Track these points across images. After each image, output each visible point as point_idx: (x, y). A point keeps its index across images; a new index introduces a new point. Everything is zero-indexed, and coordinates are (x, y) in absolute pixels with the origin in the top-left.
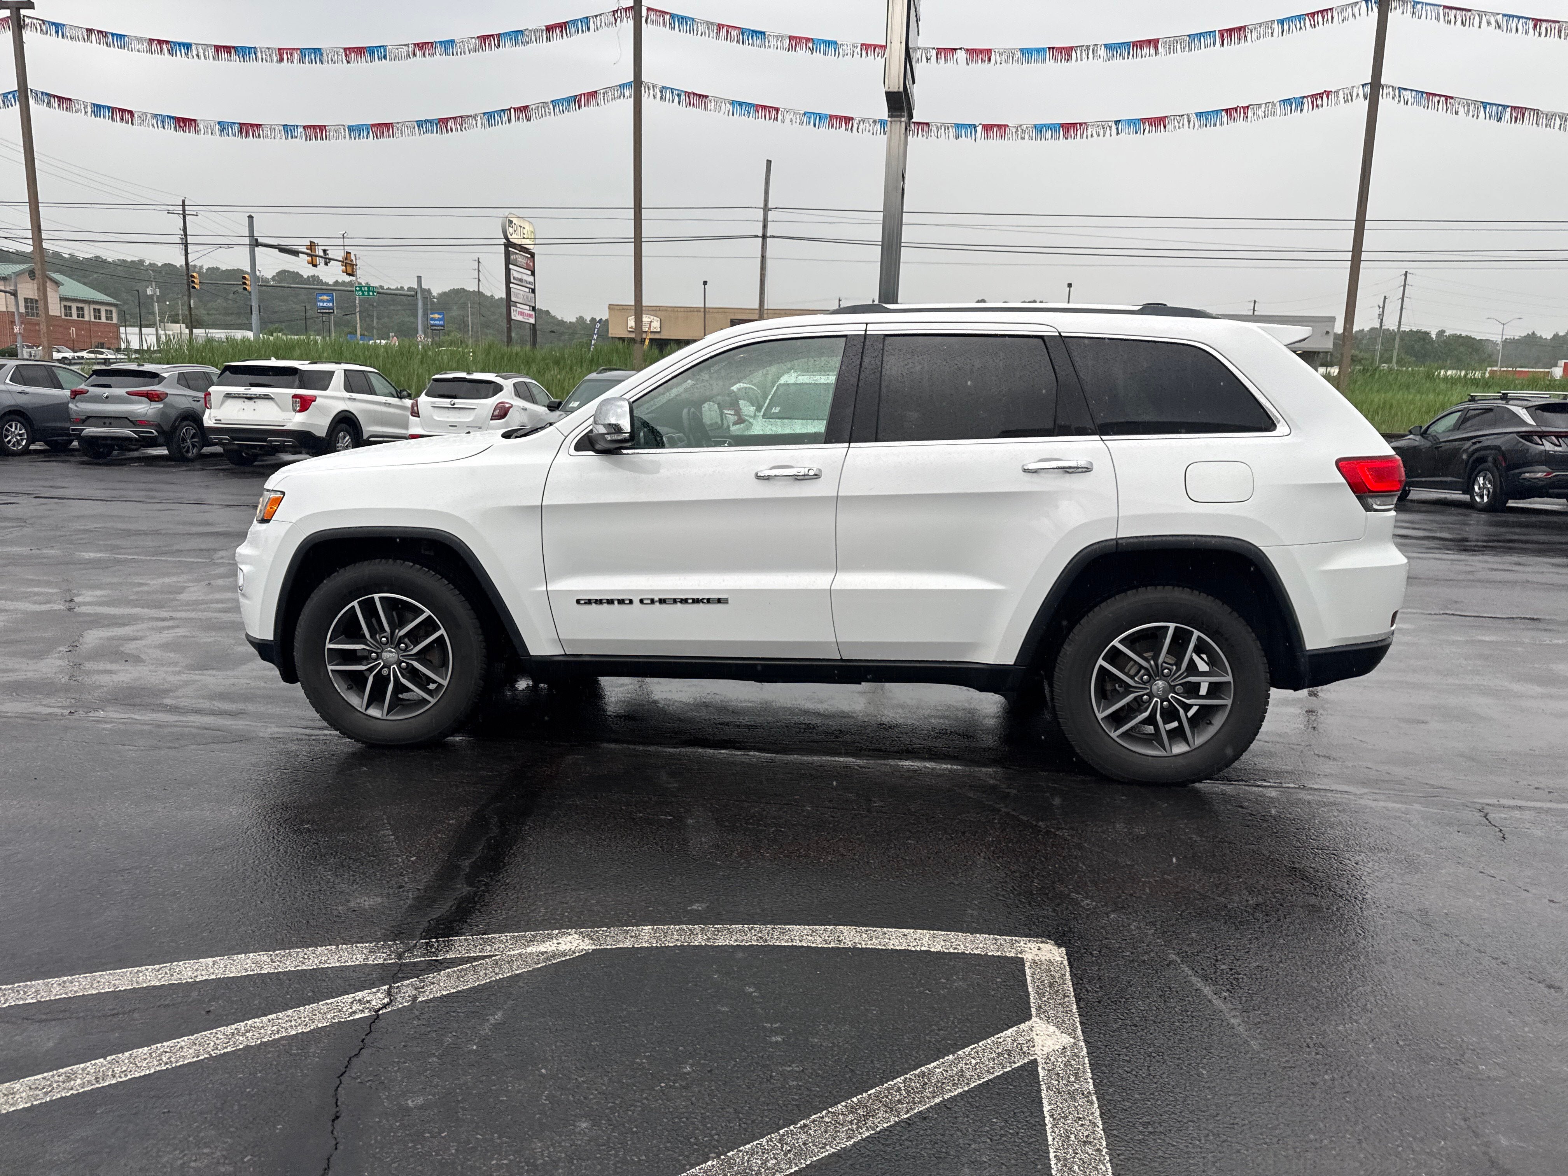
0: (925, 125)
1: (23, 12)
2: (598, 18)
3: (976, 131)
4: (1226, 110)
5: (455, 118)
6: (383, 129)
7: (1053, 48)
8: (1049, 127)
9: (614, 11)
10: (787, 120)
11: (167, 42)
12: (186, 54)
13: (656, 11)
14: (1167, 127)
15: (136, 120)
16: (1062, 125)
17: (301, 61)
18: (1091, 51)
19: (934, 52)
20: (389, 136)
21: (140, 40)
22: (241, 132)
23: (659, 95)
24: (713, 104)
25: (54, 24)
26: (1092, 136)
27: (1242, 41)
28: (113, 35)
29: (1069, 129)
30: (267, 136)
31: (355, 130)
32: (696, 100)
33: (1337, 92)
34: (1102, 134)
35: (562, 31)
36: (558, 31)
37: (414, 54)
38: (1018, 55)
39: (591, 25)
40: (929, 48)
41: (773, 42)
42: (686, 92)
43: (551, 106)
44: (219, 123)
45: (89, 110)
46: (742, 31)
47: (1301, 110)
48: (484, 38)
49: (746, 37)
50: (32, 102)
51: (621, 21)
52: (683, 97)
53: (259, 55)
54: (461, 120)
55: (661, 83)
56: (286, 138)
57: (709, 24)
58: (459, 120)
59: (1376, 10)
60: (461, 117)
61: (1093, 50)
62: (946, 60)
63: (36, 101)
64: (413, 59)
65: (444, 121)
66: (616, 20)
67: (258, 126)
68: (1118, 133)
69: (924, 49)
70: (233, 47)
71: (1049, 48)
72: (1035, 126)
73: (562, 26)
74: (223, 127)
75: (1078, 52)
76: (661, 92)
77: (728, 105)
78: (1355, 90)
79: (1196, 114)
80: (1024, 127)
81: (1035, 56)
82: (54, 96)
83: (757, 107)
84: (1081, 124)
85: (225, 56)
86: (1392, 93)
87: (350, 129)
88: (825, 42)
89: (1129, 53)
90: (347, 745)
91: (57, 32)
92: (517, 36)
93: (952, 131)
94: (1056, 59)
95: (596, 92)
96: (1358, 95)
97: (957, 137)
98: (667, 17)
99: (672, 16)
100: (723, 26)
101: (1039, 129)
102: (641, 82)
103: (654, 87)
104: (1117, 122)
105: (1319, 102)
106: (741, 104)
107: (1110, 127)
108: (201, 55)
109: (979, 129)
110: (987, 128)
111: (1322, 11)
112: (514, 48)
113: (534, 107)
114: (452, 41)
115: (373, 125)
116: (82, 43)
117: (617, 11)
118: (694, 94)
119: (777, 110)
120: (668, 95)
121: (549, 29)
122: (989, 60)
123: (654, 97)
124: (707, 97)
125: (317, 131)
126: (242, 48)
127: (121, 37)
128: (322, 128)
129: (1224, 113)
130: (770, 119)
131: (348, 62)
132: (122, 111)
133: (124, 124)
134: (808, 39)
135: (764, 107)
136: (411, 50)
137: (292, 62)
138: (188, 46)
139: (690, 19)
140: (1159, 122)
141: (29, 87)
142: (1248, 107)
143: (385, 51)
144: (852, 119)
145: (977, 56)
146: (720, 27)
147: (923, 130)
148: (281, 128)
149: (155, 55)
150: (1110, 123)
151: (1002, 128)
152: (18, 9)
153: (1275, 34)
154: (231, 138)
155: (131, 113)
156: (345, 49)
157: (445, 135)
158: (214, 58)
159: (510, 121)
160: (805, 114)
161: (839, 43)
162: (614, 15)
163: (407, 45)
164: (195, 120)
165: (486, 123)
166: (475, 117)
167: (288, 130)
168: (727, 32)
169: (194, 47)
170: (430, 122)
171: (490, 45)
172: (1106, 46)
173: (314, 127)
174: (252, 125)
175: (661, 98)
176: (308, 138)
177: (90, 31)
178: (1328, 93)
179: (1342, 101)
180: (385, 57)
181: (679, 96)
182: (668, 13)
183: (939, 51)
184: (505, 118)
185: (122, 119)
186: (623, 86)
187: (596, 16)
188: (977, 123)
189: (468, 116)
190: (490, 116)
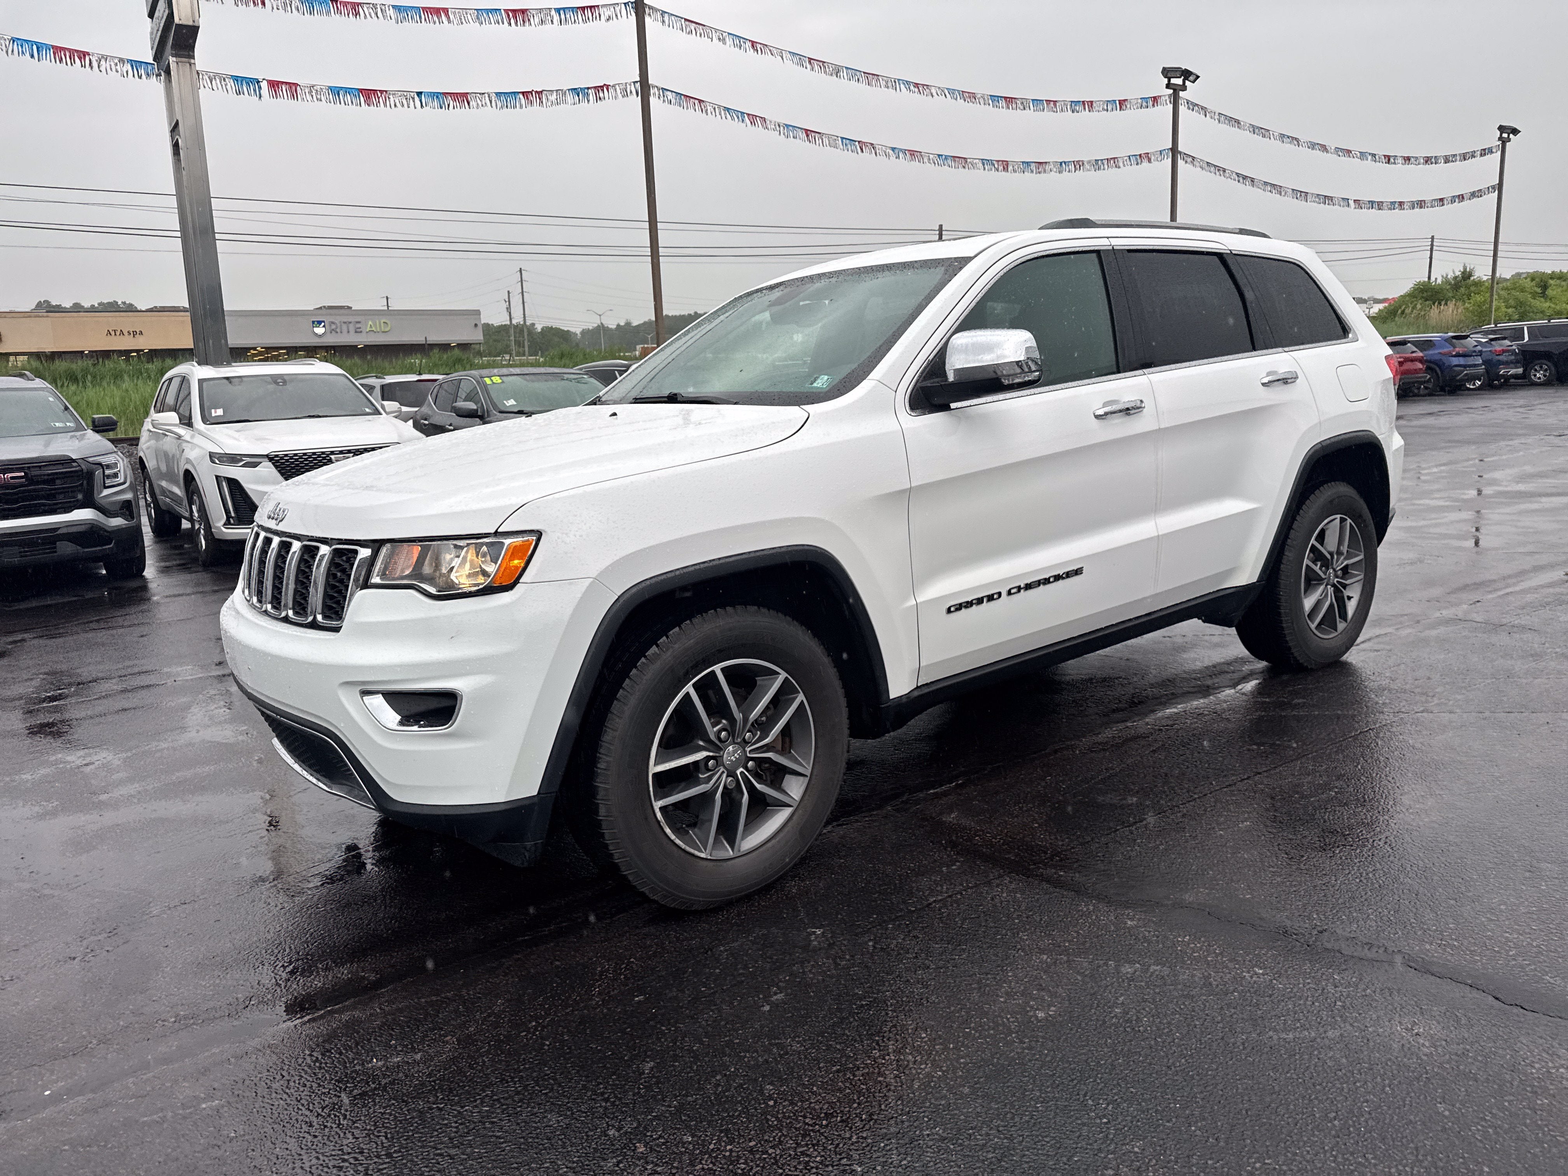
3: (260, 88)
4: (523, 93)
8: (347, 90)
14: (471, 103)
16: (362, 91)
18: (379, 10)
26: (395, 106)
27: (527, 24)
29: (369, 95)
33: (614, 86)
34: (405, 105)
38: (298, 3)
47: (588, 101)
59: (633, 14)
61: (382, 10)
68: (422, 107)
72: (331, 88)
75: (366, 10)
78: (628, 87)
79: (497, 94)
80: (319, 88)
81: (317, 8)
84: (381, 92)
86: (657, 93)
89: (420, 17)
94: (342, 14)
96: (631, 92)
97: (238, 94)
101: (336, 92)
104: (419, 94)
105: (601, 95)
107: (413, 98)
109: (264, 85)
110: (274, 85)
111: (591, 7)
129: (521, 96)
140: (462, 98)
142: (541, 92)
150: (413, 95)
151: (293, 87)
153: (555, 21)
172: (395, 7)
178: (608, 86)
179: (620, 96)
188: (260, 78)
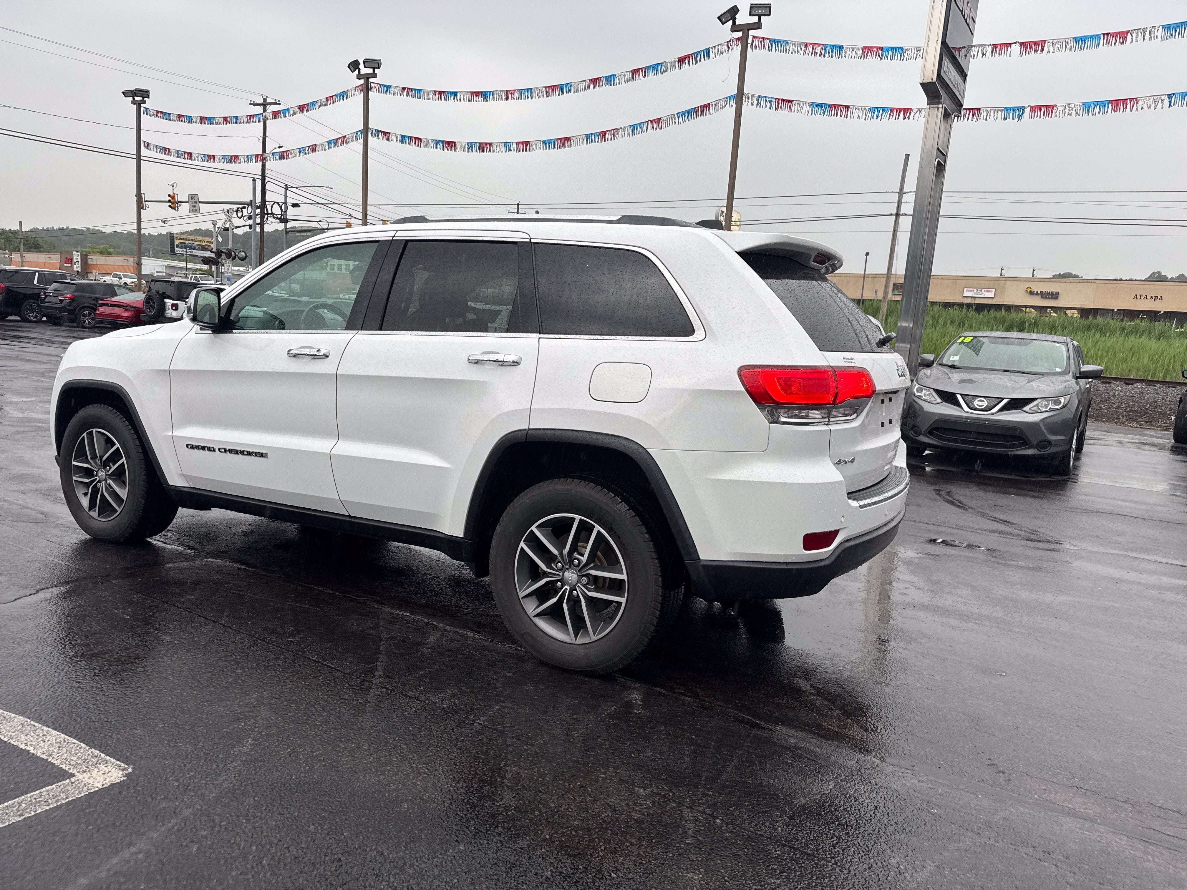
0: (976, 111)
1: (371, 80)
2: (716, 48)
3: (1023, 113)
5: (611, 131)
6: (565, 141)
7: (1108, 34)
8: (1097, 104)
9: (728, 42)
10: (856, 116)
11: (444, 92)
12: (454, 99)
13: (759, 38)
15: (423, 144)
16: (1112, 102)
17: (519, 98)
18: (1148, 33)
19: (989, 49)
20: (568, 146)
21: (429, 92)
22: (479, 148)
23: (756, 102)
24: (796, 107)
25: (385, 86)
26: (1142, 108)
28: (415, 90)
29: (1118, 104)
30: (494, 151)
31: (547, 143)
32: (783, 105)
34: (1153, 106)
35: (689, 61)
36: (687, 62)
37: (589, 87)
38: (1072, 43)
39: (711, 54)
40: (985, 45)
41: (849, 53)
42: (776, 99)
43: (677, 118)
44: (468, 143)
45: (398, 139)
46: (824, 46)
48: (635, 71)
49: (827, 51)
50: (370, 136)
51: (733, 48)
52: (773, 103)
53: (495, 96)
54: (615, 132)
55: (757, 94)
56: (505, 152)
57: (799, 44)
58: (613, 132)
60: (615, 129)
61: (1150, 32)
62: (1000, 53)
63: (372, 135)
64: (588, 91)
65: (604, 133)
66: (729, 48)
67: (490, 144)
68: (1170, 106)
69: (981, 46)
70: (481, 92)
71: (1104, 34)
72: (1084, 105)
73: (689, 57)
74: (470, 145)
75: (1134, 35)
76: (758, 100)
77: (808, 107)
80: (1072, 106)
81: (1088, 42)
82: (381, 132)
83: (830, 107)
84: (1131, 99)
85: (475, 98)
87: (544, 143)
88: (893, 49)
90: (84, 536)
91: (387, 91)
92: (657, 68)
93: (1000, 115)
94: (1108, 43)
95: (709, 104)
97: (1005, 119)
98: (767, 42)
99: (771, 40)
100: (810, 44)
101: (1087, 107)
102: (743, 94)
103: (753, 96)
104: (1170, 96)
106: (818, 105)
107: (1163, 100)
108: (462, 99)
109: (1027, 110)
110: (1035, 109)
112: (655, 76)
113: (664, 119)
114: (614, 76)
115: (558, 139)
116: (399, 96)
117: (730, 41)
118: (782, 100)
119: (847, 107)
120: (763, 102)
121: (681, 60)
122: (1042, 50)
123: (752, 105)
124: (792, 101)
125: (524, 145)
126: (485, 92)
127: (419, 91)
128: (527, 143)
130: (841, 116)
131: (547, 96)
132: (416, 138)
133: (416, 147)
134: (878, 48)
135: (836, 106)
136: (587, 84)
137: (514, 99)
138: (455, 94)
139: (784, 41)
141: (370, 126)
143: (571, 86)
144: (911, 110)
145: (1031, 48)
146: (807, 45)
147: (973, 115)
148: (503, 144)
149: (437, 101)
150: (1163, 97)
151: (1050, 108)
152: (368, 79)
154: (474, 153)
155: (420, 139)
156: (546, 87)
157: (603, 143)
158: (469, 100)
159: (647, 130)
160: (870, 109)
161: (905, 48)
162: (728, 45)
163: (585, 81)
164: (455, 142)
165: (631, 133)
166: (623, 129)
167: (507, 146)
168: (813, 48)
169: (458, 94)
170: (594, 134)
171: (639, 75)
172: (1164, 27)
173: (522, 143)
174: (486, 144)
175: (757, 105)
176: (517, 150)
177: (403, 89)
180: (570, 91)
181: (770, 102)
182: (767, 39)
183: (995, 46)
184: (644, 129)
185: (415, 144)
186: (730, 98)
187: (715, 47)
188: (1026, 105)
189: (619, 129)
190: (634, 127)
